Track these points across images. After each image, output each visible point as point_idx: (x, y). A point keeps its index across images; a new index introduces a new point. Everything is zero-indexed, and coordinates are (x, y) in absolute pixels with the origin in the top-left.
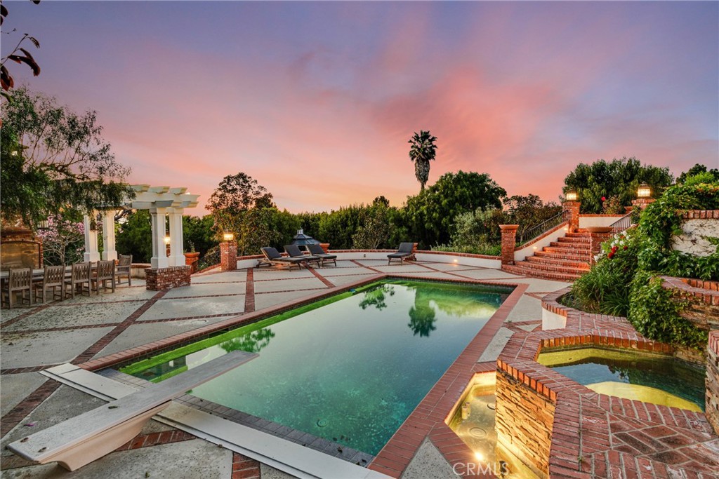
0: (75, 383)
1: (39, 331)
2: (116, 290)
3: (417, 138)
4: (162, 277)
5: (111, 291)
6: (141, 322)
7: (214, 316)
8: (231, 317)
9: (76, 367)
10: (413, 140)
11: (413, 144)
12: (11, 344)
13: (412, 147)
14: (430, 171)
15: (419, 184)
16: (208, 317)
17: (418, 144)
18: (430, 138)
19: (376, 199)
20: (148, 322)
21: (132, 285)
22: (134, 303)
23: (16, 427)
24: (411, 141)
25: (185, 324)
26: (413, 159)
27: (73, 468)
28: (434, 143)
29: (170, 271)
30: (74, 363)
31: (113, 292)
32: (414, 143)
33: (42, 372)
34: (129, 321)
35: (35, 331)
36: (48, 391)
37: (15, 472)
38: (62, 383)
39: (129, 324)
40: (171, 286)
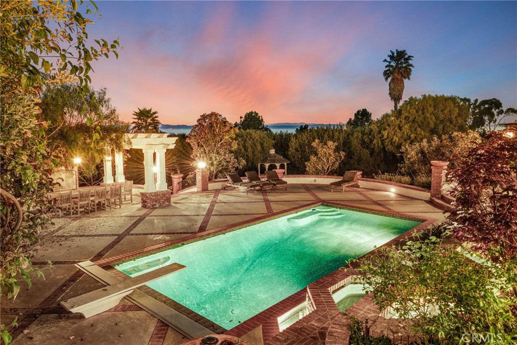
0: (91, 274)
1: (75, 236)
2: (122, 207)
3: (392, 57)
4: (151, 199)
5: (119, 207)
6: (132, 235)
7: (177, 233)
8: (188, 235)
9: (93, 263)
10: (388, 59)
11: (388, 63)
12: (60, 245)
13: (386, 67)
14: (404, 90)
16: (173, 233)
17: (393, 64)
18: (406, 57)
19: (358, 112)
20: (137, 234)
21: (133, 202)
22: (132, 218)
23: (63, 295)
24: (385, 60)
25: (158, 238)
26: (386, 79)
27: (86, 317)
28: (410, 62)
29: (156, 194)
30: (92, 260)
31: (120, 207)
32: (390, 62)
33: (76, 265)
34: (126, 233)
35: (73, 236)
36: (78, 276)
37: (63, 315)
38: (85, 273)
39: (125, 235)
40: (157, 206)
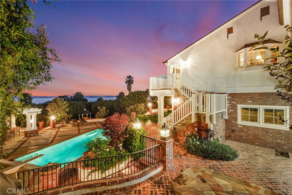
2: (15, 137)
3: (127, 77)
4: (29, 133)
6: (21, 148)
7: (41, 145)
8: (46, 145)
9: (5, 160)
13: (126, 80)
14: (132, 88)
15: (128, 91)
17: (128, 79)
18: (132, 77)
19: (120, 93)
20: (23, 147)
21: (20, 135)
22: (20, 142)
25: (33, 148)
26: (126, 84)
28: (133, 79)
29: (32, 131)
31: (14, 138)
39: (18, 149)
40: (32, 136)
